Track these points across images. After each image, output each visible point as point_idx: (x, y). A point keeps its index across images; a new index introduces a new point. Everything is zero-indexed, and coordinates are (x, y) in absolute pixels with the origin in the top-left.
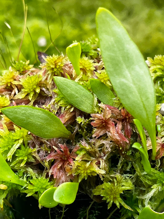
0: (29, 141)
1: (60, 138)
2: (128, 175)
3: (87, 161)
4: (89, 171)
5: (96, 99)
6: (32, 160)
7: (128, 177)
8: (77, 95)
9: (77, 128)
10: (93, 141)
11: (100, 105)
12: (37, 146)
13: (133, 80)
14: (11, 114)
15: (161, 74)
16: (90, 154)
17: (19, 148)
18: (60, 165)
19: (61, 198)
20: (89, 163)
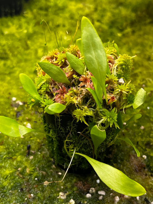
0: (50, 82)
1: (64, 84)
2: (92, 109)
3: (72, 96)
4: (70, 101)
5: (86, 68)
6: (49, 91)
7: (92, 110)
8: (76, 64)
9: (73, 81)
10: (79, 88)
11: (87, 71)
12: (53, 85)
13: (96, 57)
14: (42, 66)
15: (123, 63)
16: (76, 94)
17: (44, 84)
18: (60, 96)
19: (52, 109)
20: (72, 97)
